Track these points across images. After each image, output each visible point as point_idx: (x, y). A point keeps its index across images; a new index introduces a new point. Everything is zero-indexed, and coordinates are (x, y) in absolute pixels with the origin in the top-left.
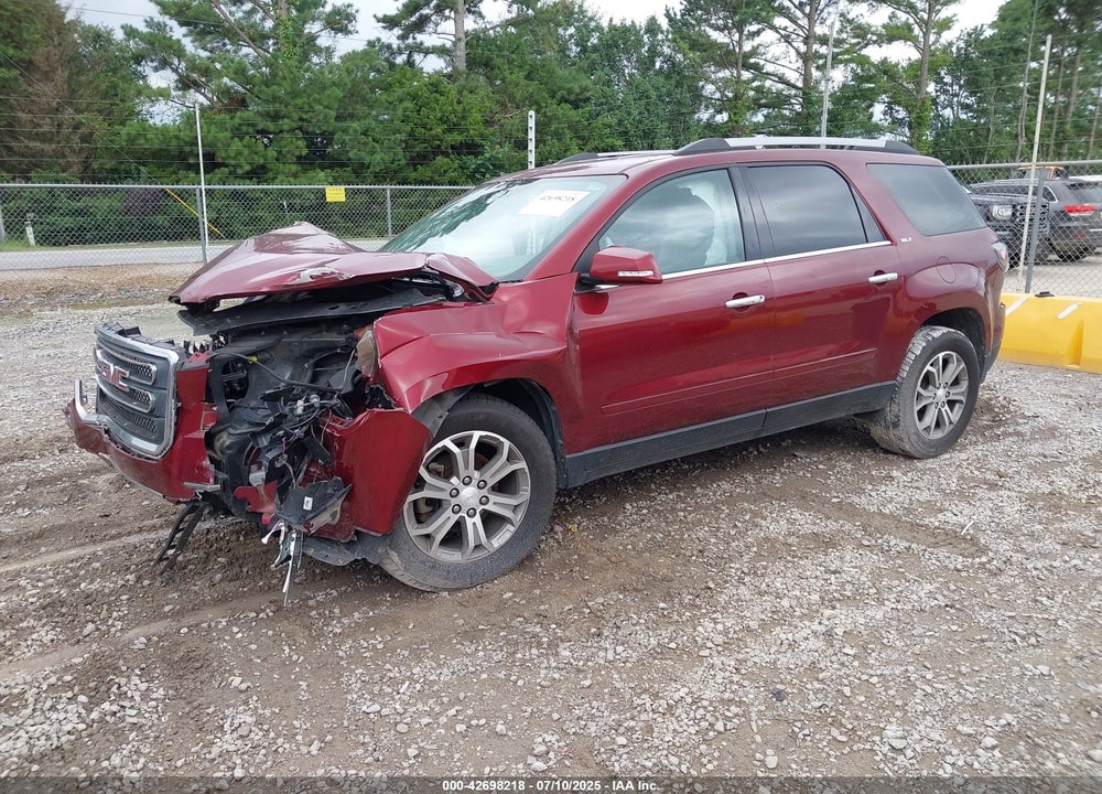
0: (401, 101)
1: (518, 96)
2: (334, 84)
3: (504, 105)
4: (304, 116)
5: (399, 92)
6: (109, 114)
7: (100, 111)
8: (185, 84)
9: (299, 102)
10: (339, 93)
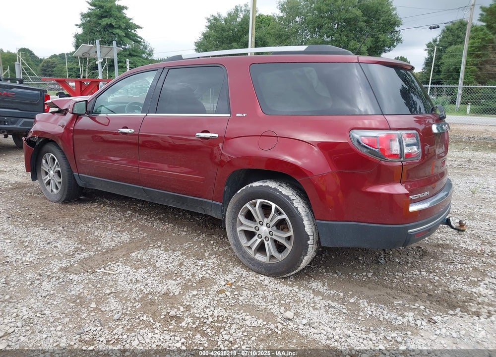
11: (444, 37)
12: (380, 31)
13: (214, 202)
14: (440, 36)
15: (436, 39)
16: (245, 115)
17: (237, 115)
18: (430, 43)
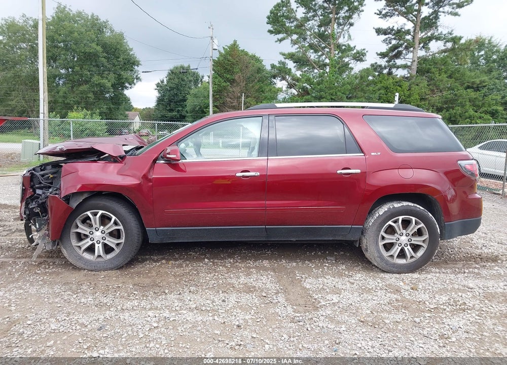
0: (379, 90)
1: (442, 87)
2: (348, 83)
3: (433, 91)
4: (333, 97)
5: (379, 85)
6: (257, 99)
7: (255, 97)
8: (290, 86)
9: (331, 91)
10: (349, 87)
11: (170, 79)
12: (121, 68)
13: (353, 226)
14: (166, 77)
15: (163, 80)
16: (379, 154)
17: (372, 154)
18: (159, 83)
